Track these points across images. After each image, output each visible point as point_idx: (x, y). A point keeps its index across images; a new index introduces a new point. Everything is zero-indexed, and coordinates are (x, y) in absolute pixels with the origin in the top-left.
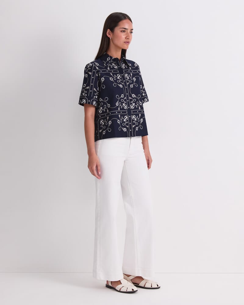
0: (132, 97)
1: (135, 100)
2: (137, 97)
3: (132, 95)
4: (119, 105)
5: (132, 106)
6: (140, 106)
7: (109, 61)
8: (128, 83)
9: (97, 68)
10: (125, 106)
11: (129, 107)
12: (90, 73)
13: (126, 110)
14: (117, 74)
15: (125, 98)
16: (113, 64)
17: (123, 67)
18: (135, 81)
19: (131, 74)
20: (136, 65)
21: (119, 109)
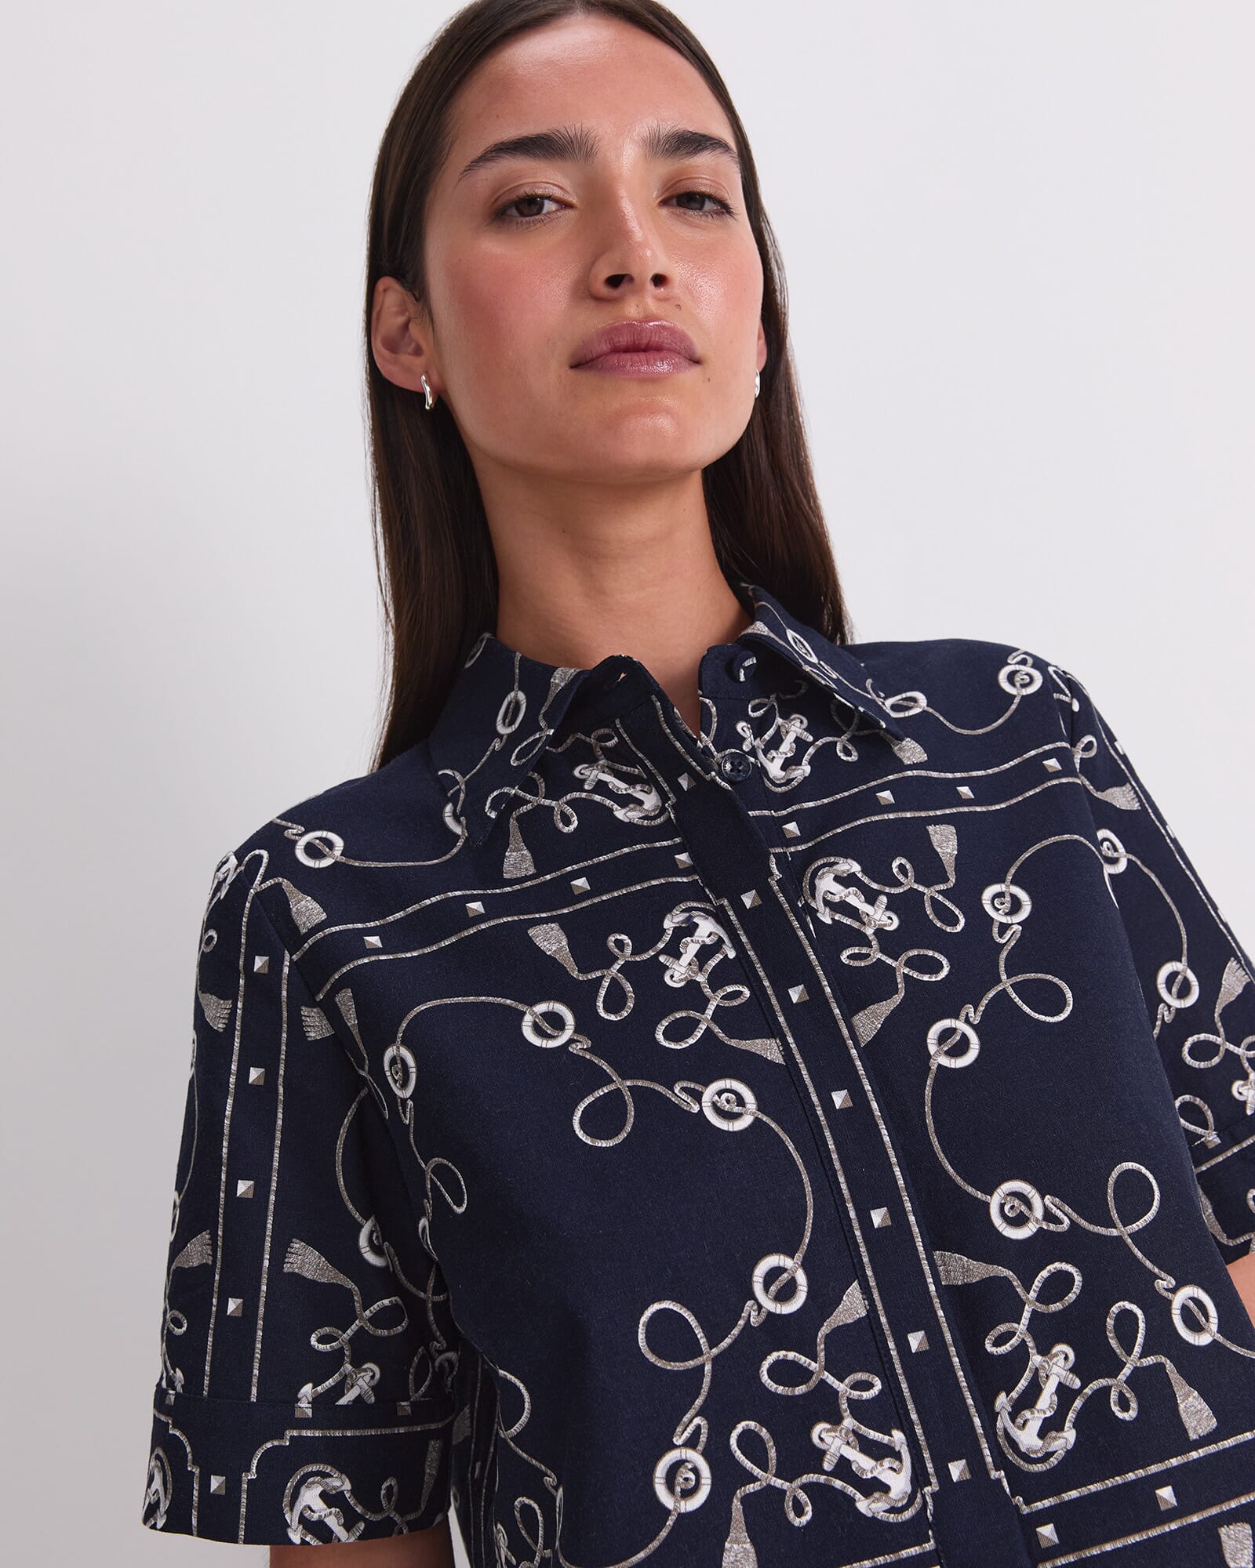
0: (992, 1247)
1: (1058, 1285)
2: (1090, 1205)
3: (994, 1202)
4: (727, 1475)
5: (1035, 1421)
6: (1195, 1364)
7: (513, 740)
8: (886, 1008)
9: (307, 910)
10: (863, 1463)
11: (957, 1470)
12: (217, 1013)
13: (912, 1532)
14: (669, 899)
15: (852, 1306)
16: (591, 774)
17: (774, 769)
18: (1008, 940)
19: (945, 842)
20: (1017, 680)
21: (740, 1555)
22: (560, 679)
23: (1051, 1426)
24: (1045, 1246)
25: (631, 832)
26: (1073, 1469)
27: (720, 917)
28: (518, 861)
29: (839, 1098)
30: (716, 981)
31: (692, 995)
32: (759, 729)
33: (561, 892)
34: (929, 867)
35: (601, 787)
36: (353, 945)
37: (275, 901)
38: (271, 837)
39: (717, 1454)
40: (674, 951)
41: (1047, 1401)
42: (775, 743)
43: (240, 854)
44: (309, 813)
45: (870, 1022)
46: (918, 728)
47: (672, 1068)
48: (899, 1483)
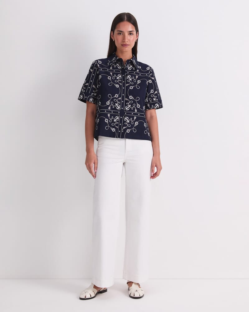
0: (129, 99)
1: (131, 102)
2: (135, 99)
3: (130, 97)
4: (110, 104)
5: (127, 108)
6: (137, 109)
7: (114, 61)
8: (128, 84)
9: (98, 66)
10: (118, 106)
11: (122, 108)
12: (91, 70)
13: (119, 110)
14: (119, 74)
15: (120, 99)
16: (117, 64)
17: (129, 68)
18: (138, 84)
19: (137, 77)
20: (148, 69)
21: (109, 108)
22: (118, 58)
23: (128, 109)
24: (132, 100)
25: (118, 69)
26: (128, 111)
27: (121, 76)
28: (111, 68)
29: (124, 88)
30: (119, 79)
32: (129, 65)
33: (113, 71)
34: (135, 78)
35: (118, 66)
36: (100, 69)
37: (97, 64)
40: (118, 77)
41: (128, 107)
42: (130, 67)
43: (95, 61)
44: (100, 60)
45: (127, 85)
46: (139, 69)
47: (115, 83)
48: (119, 108)
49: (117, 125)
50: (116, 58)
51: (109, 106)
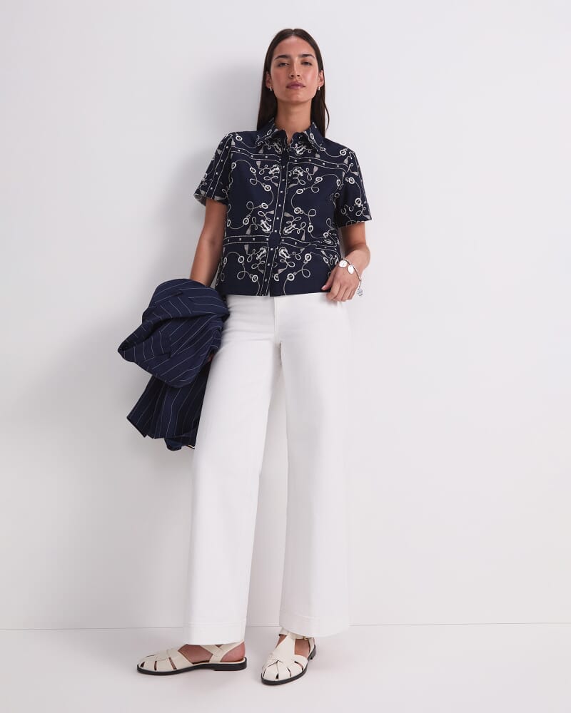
0: (292, 214)
3: (295, 209)
4: (251, 222)
7: (268, 136)
8: (294, 185)
9: (233, 143)
10: (265, 226)
11: (276, 231)
12: (219, 152)
13: (268, 235)
14: (276, 163)
15: (272, 212)
16: (275, 144)
17: (298, 152)
18: (316, 183)
19: (316, 169)
20: (343, 153)
21: (249, 232)
22: (276, 130)
23: (289, 231)
24: (299, 215)
25: (276, 153)
26: (289, 235)
27: (280, 167)
28: (261, 152)
29: (282, 192)
30: (275, 175)
31: (271, 175)
32: (299, 146)
33: (263, 157)
34: (311, 171)
36: (237, 150)
37: (231, 140)
38: (234, 134)
39: (250, 220)
40: (272, 170)
41: (290, 229)
42: (300, 149)
44: (239, 133)
45: (291, 186)
46: (322, 153)
47: (264, 181)
48: (268, 230)
49: (262, 267)
50: (273, 131)
51: (247, 227)
